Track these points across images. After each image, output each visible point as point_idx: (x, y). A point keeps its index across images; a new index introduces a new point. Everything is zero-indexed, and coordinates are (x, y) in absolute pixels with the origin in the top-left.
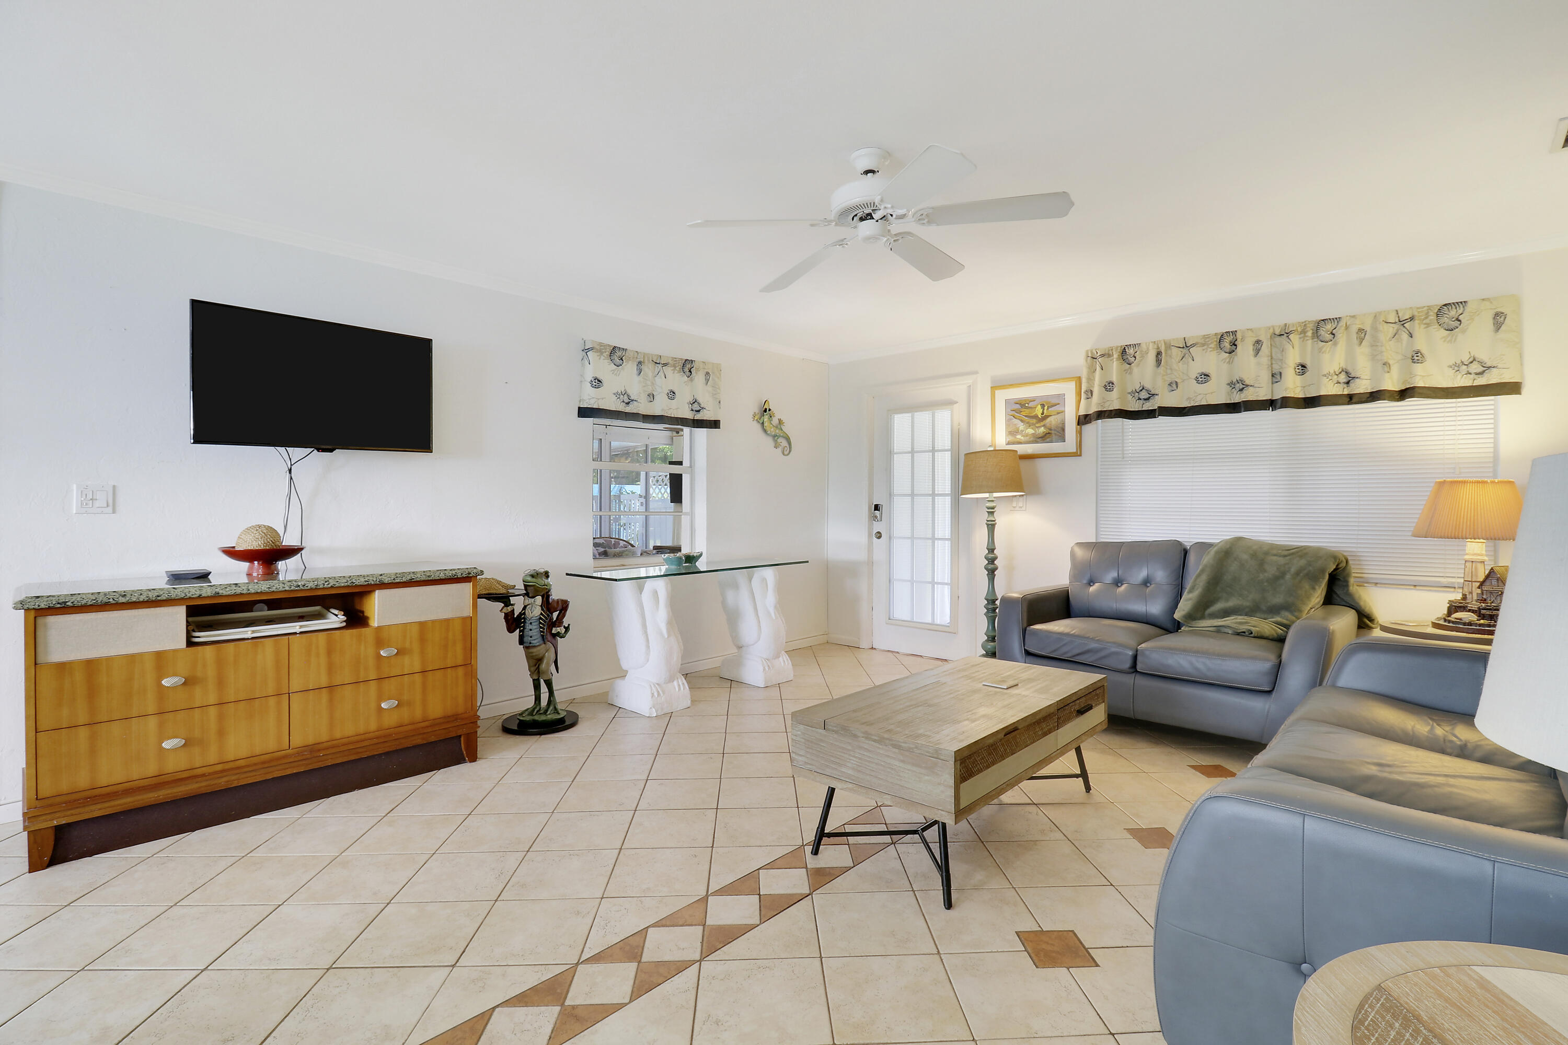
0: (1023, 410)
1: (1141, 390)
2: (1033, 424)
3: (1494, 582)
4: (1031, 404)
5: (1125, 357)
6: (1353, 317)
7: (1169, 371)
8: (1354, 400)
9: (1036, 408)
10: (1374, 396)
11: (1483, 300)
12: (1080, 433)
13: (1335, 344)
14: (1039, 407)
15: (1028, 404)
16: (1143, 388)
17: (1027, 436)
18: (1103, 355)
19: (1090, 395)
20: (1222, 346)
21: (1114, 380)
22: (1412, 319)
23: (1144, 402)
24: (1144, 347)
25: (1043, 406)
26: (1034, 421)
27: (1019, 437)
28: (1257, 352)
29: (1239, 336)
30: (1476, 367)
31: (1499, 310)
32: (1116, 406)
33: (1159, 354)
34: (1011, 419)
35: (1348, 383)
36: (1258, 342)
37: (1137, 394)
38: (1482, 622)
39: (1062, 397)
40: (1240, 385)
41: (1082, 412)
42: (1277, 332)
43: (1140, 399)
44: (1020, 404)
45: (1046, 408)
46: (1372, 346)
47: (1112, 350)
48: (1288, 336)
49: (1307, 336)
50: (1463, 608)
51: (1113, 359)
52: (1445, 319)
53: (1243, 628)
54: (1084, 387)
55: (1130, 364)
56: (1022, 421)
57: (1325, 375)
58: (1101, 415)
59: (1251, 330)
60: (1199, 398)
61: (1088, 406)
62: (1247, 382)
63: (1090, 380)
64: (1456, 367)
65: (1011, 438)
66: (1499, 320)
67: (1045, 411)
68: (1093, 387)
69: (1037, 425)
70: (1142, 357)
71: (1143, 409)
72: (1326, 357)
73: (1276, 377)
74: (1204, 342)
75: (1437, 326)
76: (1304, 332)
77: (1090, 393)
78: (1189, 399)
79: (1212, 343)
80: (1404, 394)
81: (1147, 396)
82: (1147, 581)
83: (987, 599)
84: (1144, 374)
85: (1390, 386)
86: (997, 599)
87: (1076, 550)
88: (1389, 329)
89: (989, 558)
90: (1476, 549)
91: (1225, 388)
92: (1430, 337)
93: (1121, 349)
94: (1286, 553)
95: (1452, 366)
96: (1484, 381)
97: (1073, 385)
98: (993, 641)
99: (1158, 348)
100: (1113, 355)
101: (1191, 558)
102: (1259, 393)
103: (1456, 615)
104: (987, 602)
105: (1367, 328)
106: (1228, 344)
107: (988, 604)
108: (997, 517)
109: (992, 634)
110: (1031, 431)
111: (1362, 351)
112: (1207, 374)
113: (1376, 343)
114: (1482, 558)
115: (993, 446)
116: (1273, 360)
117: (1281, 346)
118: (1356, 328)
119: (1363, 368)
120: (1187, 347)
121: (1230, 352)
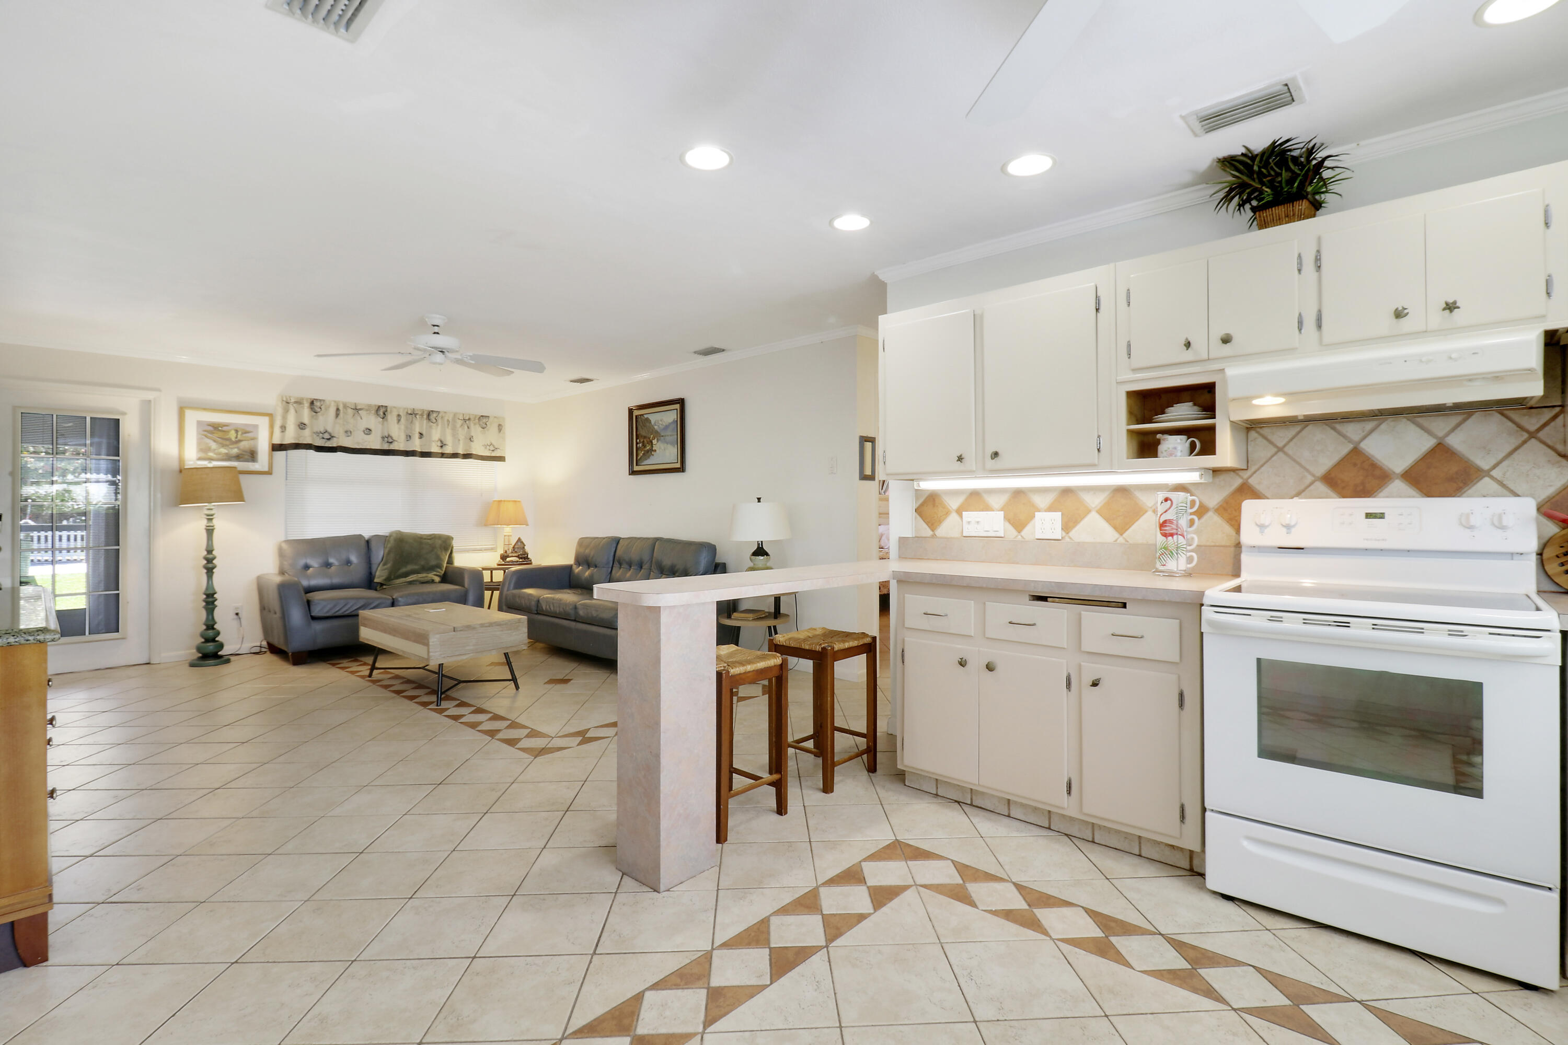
0: (216, 432)
1: (325, 433)
2: (227, 445)
3: (519, 543)
4: (225, 428)
5: (312, 407)
6: (445, 412)
7: (345, 423)
8: (445, 456)
9: (229, 432)
10: (455, 455)
11: (495, 417)
12: (271, 458)
13: (437, 425)
14: (233, 432)
15: (221, 427)
16: (326, 431)
18: (296, 402)
19: (284, 429)
20: (379, 413)
21: (306, 421)
22: (469, 419)
23: (327, 440)
24: (327, 403)
25: (237, 431)
26: (228, 443)
27: (211, 454)
28: (399, 421)
29: (389, 409)
30: (492, 448)
31: (501, 423)
32: (308, 440)
33: (338, 409)
34: (202, 439)
35: (442, 447)
36: (399, 415)
37: (322, 435)
38: (521, 560)
39: (256, 427)
40: (388, 439)
41: (277, 440)
42: (409, 412)
43: (323, 438)
45: (240, 433)
46: (452, 429)
47: (303, 400)
48: (416, 416)
49: (424, 418)
50: (508, 557)
51: (304, 407)
52: (481, 423)
53: (426, 579)
54: (278, 423)
55: (316, 413)
56: (215, 441)
57: (433, 441)
58: (297, 446)
59: (395, 407)
60: (364, 444)
61: (283, 438)
62: (394, 439)
63: (284, 418)
64: (485, 446)
65: (202, 455)
66: (500, 427)
67: (239, 436)
68: (286, 424)
69: (230, 446)
70: (326, 409)
71: (325, 445)
72: (434, 431)
73: (409, 437)
74: (368, 408)
75: (478, 425)
77: (283, 428)
78: (358, 443)
79: (372, 411)
80: (467, 456)
81: (329, 437)
82: (348, 562)
83: (205, 594)
84: (326, 421)
85: (461, 452)
86: (215, 593)
87: (284, 546)
88: (459, 423)
89: (206, 558)
90: (508, 530)
91: (379, 439)
92: (476, 430)
93: (309, 401)
94: (429, 538)
95: (483, 446)
96: (494, 454)
97: (266, 420)
98: (213, 629)
99: (337, 406)
100: (303, 404)
101: (373, 545)
102: (399, 445)
103: (508, 559)
104: (205, 596)
105: (450, 420)
106: (382, 414)
107: (206, 598)
108: (216, 522)
109: (211, 623)
110: (223, 451)
111: (449, 432)
112: (369, 430)
113: (454, 429)
114: (510, 534)
115: (181, 460)
116: (407, 428)
117: (411, 421)
118: (446, 418)
119: (449, 440)
120: (357, 410)
121: (383, 418)
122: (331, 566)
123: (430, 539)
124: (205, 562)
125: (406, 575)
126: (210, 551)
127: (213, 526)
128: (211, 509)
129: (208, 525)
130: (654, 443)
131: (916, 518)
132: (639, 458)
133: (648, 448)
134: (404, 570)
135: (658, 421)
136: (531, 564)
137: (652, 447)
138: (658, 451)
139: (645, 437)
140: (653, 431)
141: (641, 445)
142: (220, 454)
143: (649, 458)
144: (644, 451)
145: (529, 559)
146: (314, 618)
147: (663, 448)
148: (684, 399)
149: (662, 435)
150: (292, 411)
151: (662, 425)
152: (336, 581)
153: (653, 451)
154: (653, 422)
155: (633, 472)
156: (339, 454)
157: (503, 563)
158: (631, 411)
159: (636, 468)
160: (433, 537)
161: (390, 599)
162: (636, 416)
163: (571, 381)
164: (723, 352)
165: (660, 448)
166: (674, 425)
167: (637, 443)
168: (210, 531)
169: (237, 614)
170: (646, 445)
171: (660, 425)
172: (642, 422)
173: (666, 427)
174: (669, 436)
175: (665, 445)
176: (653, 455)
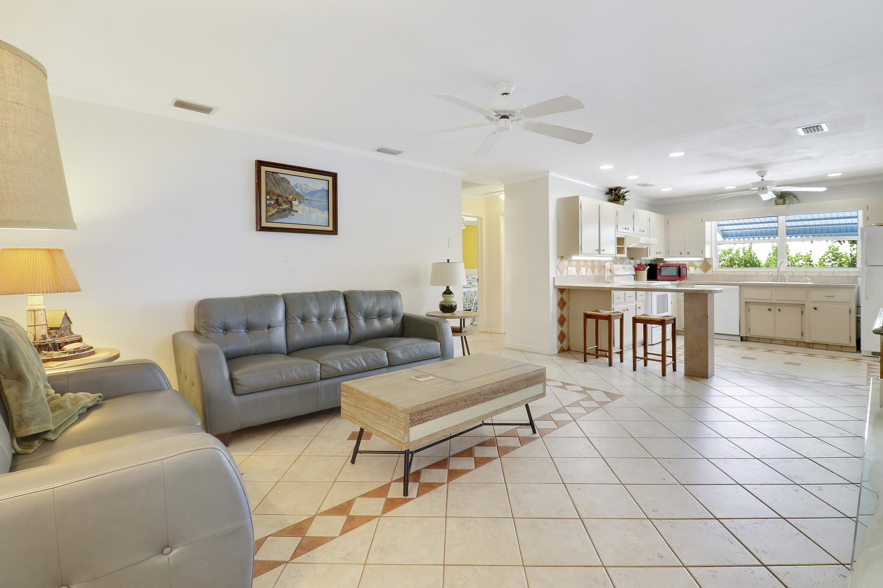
130: (294, 204)
132: (269, 214)
135: (300, 184)
137: (292, 207)
138: (300, 212)
140: (292, 191)
141: (272, 202)
144: (278, 209)
147: (308, 211)
148: (336, 173)
149: (306, 198)
151: (306, 189)
153: (293, 211)
154: (293, 184)
155: (262, 228)
158: (259, 165)
159: (264, 224)
162: (268, 172)
165: (303, 210)
166: (325, 194)
167: (268, 199)
170: (281, 204)
171: (303, 189)
172: (276, 180)
173: (313, 193)
174: (316, 201)
175: (312, 209)
176: (293, 215)
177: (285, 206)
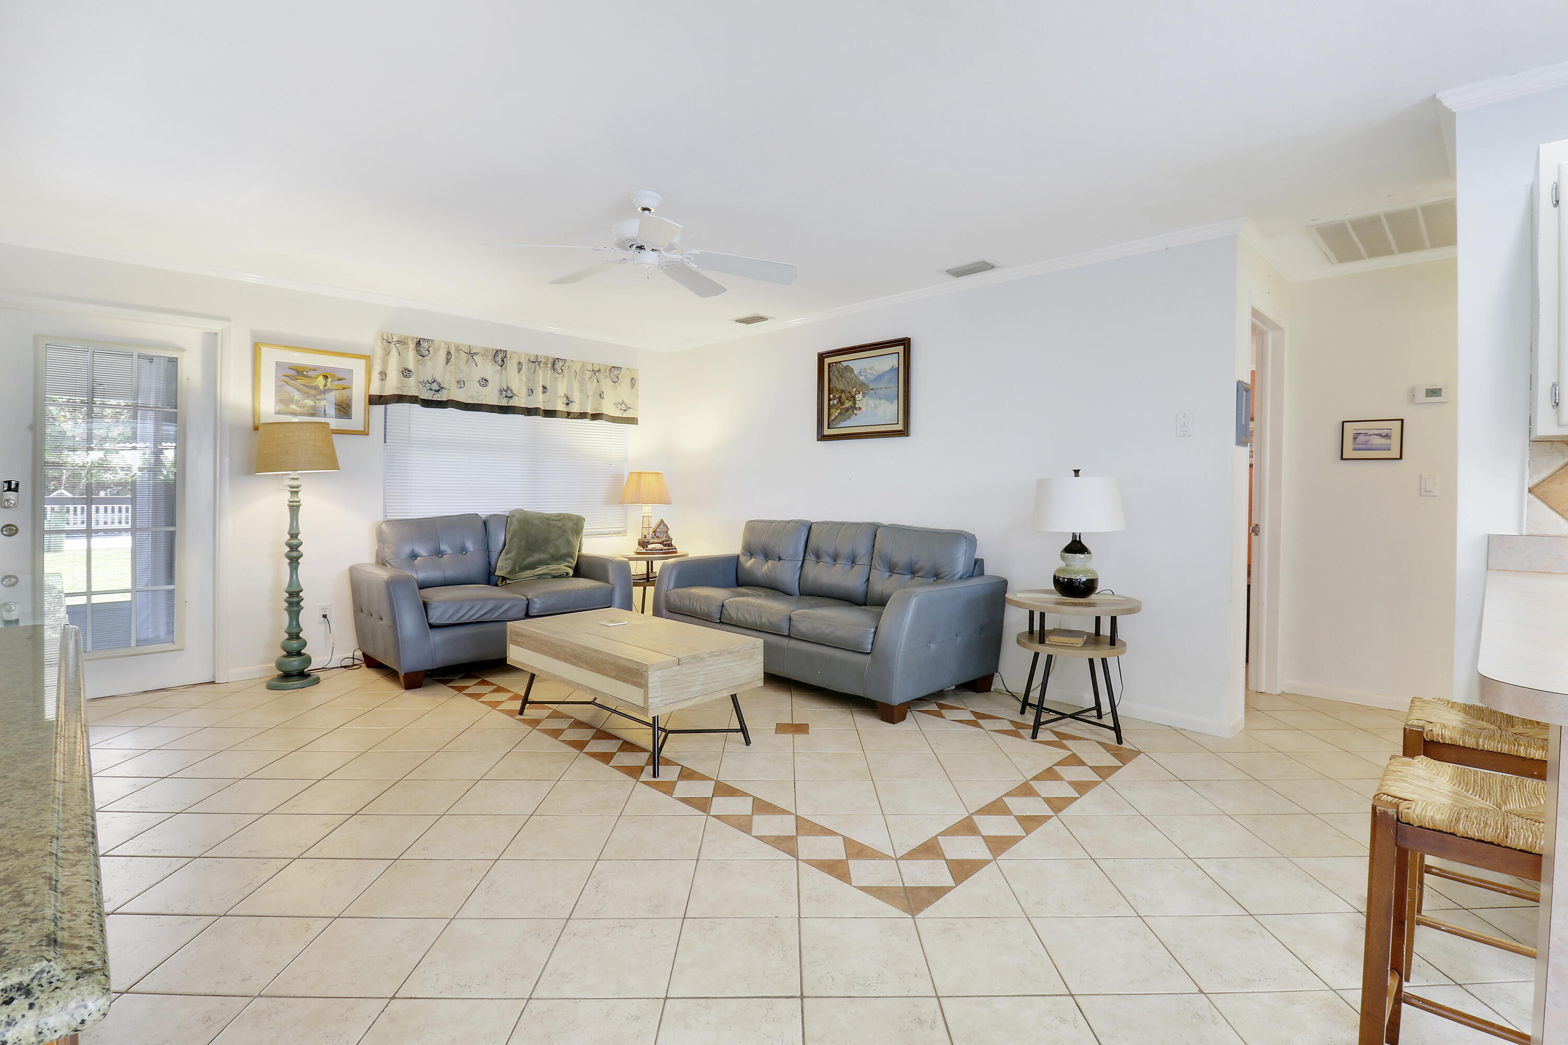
0: (300, 377)
1: (433, 382)
2: (313, 396)
3: (662, 526)
4: (310, 374)
5: (418, 348)
6: (573, 361)
7: (457, 371)
9: (316, 378)
10: (582, 415)
11: (627, 369)
12: (367, 413)
13: (563, 377)
14: (321, 378)
15: (307, 372)
16: (435, 381)
17: (304, 407)
18: (398, 342)
20: (496, 360)
21: (411, 366)
22: (599, 370)
23: (435, 393)
24: (436, 344)
25: (326, 377)
26: (314, 392)
27: (293, 407)
28: (520, 370)
29: (508, 355)
30: (624, 407)
31: (634, 377)
32: (413, 392)
33: (449, 353)
34: (282, 385)
35: (568, 404)
36: (519, 363)
37: (429, 385)
38: (666, 548)
39: (350, 372)
40: (507, 392)
41: (375, 391)
42: (532, 359)
43: (431, 389)
44: (297, 370)
45: (330, 380)
46: (580, 383)
47: (408, 338)
48: (539, 364)
49: (548, 367)
50: (648, 543)
51: (408, 348)
52: (612, 376)
53: (558, 572)
54: (377, 369)
55: (423, 356)
56: (298, 390)
57: (559, 397)
58: (400, 399)
59: (516, 353)
60: (481, 398)
61: (382, 387)
62: (514, 392)
63: (385, 362)
64: (616, 405)
65: (282, 406)
66: (633, 381)
67: (328, 384)
68: (387, 370)
69: (318, 397)
70: (435, 352)
71: (433, 399)
72: (559, 385)
73: (531, 391)
74: (485, 353)
75: (609, 378)
76: (546, 363)
77: (383, 375)
78: (472, 397)
79: (489, 355)
80: (596, 416)
81: (438, 388)
82: (463, 550)
83: (287, 592)
84: (435, 368)
85: (590, 411)
86: (302, 591)
87: (384, 526)
88: (588, 374)
89: (288, 544)
90: (647, 509)
91: (497, 393)
92: (606, 385)
93: (415, 341)
94: (558, 518)
95: (614, 404)
96: (625, 415)
97: (362, 363)
98: (298, 637)
99: (449, 348)
100: (408, 344)
101: (491, 526)
102: (520, 401)
103: (650, 547)
104: (287, 595)
105: (578, 371)
106: (500, 360)
107: (288, 597)
108: (303, 497)
109: (295, 631)
110: (309, 402)
111: (576, 385)
112: (485, 380)
113: (582, 382)
114: (650, 514)
115: (255, 413)
116: (528, 379)
117: (533, 370)
118: (573, 369)
119: (576, 396)
120: (471, 354)
121: (502, 366)
122: (443, 555)
123: (559, 520)
124: (288, 549)
125: (533, 566)
126: (294, 535)
127: (299, 502)
128: (297, 479)
129: (291, 500)
130: (858, 399)
131: (1530, 503)
132: (832, 418)
133: (847, 405)
134: (530, 560)
135: (865, 369)
136: (675, 552)
137: (855, 403)
138: (863, 409)
139: (843, 391)
140: (855, 382)
141: (835, 402)
142: (304, 406)
143: (849, 417)
144: (842, 408)
145: (672, 546)
146: (432, 626)
147: (873, 406)
148: (910, 338)
149: (871, 387)
150: (394, 353)
151: (871, 374)
152: (450, 573)
153: (856, 408)
154: (856, 372)
155: (822, 437)
156: (451, 411)
157: (645, 551)
158: (821, 357)
159: (827, 432)
160: (562, 518)
161: (523, 600)
162: (829, 364)
163: (737, 321)
164: (992, 270)
165: (868, 405)
166: (894, 374)
167: (830, 400)
168: (294, 509)
169: (325, 616)
170: (844, 402)
171: (869, 375)
172: (839, 372)
173: (880, 377)
174: (883, 388)
175: (877, 401)
176: (856, 414)
177: (848, 404)
